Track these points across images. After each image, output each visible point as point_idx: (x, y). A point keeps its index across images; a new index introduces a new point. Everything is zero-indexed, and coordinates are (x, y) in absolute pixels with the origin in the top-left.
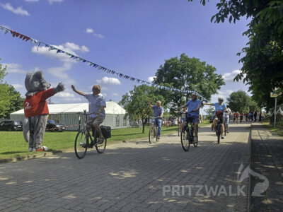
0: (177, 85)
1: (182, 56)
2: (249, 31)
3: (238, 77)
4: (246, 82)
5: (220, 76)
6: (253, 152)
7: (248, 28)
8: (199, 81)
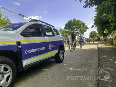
0: (72, 29)
1: (74, 19)
2: (96, 10)
3: (93, 26)
4: (96, 28)
5: (87, 26)
6: (99, 52)
7: (96, 9)
8: (80, 28)
